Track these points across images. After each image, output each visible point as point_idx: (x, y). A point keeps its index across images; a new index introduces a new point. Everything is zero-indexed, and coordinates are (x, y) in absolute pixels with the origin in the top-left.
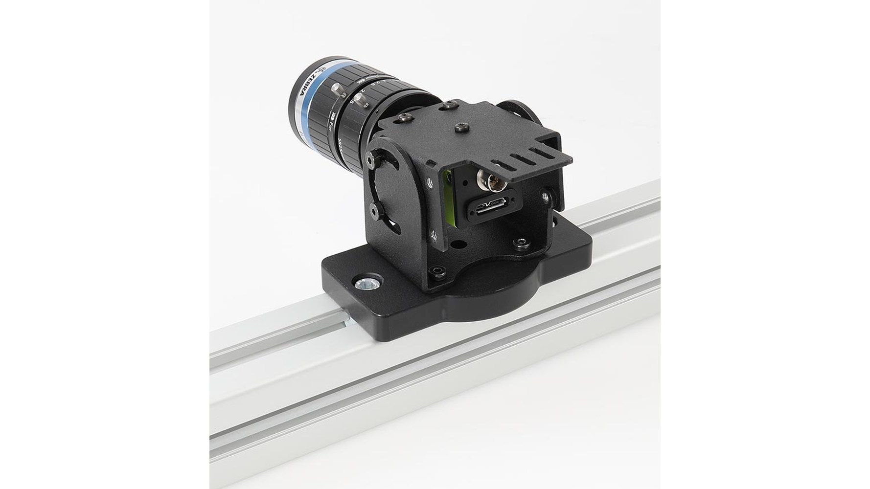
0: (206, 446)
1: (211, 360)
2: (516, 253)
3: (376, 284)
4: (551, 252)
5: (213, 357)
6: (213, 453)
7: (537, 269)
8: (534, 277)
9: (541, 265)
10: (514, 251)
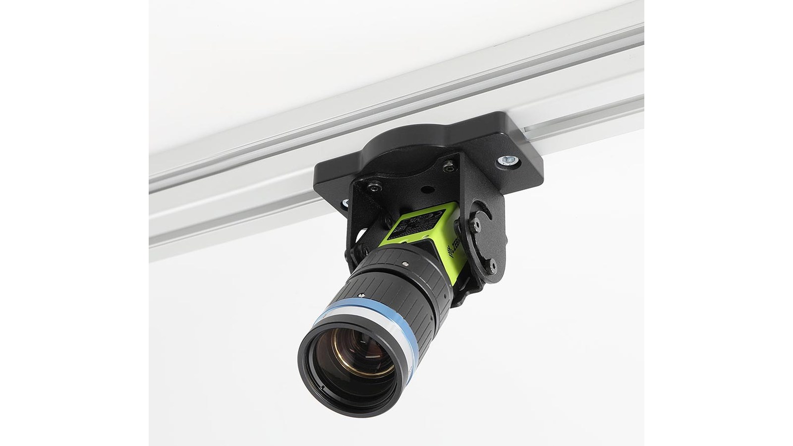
0: (647, 36)
1: (643, 106)
2: (380, 180)
3: (501, 160)
4: (350, 179)
5: (642, 108)
6: (641, 30)
7: (363, 166)
8: (366, 159)
9: (361, 168)
10: (382, 181)
